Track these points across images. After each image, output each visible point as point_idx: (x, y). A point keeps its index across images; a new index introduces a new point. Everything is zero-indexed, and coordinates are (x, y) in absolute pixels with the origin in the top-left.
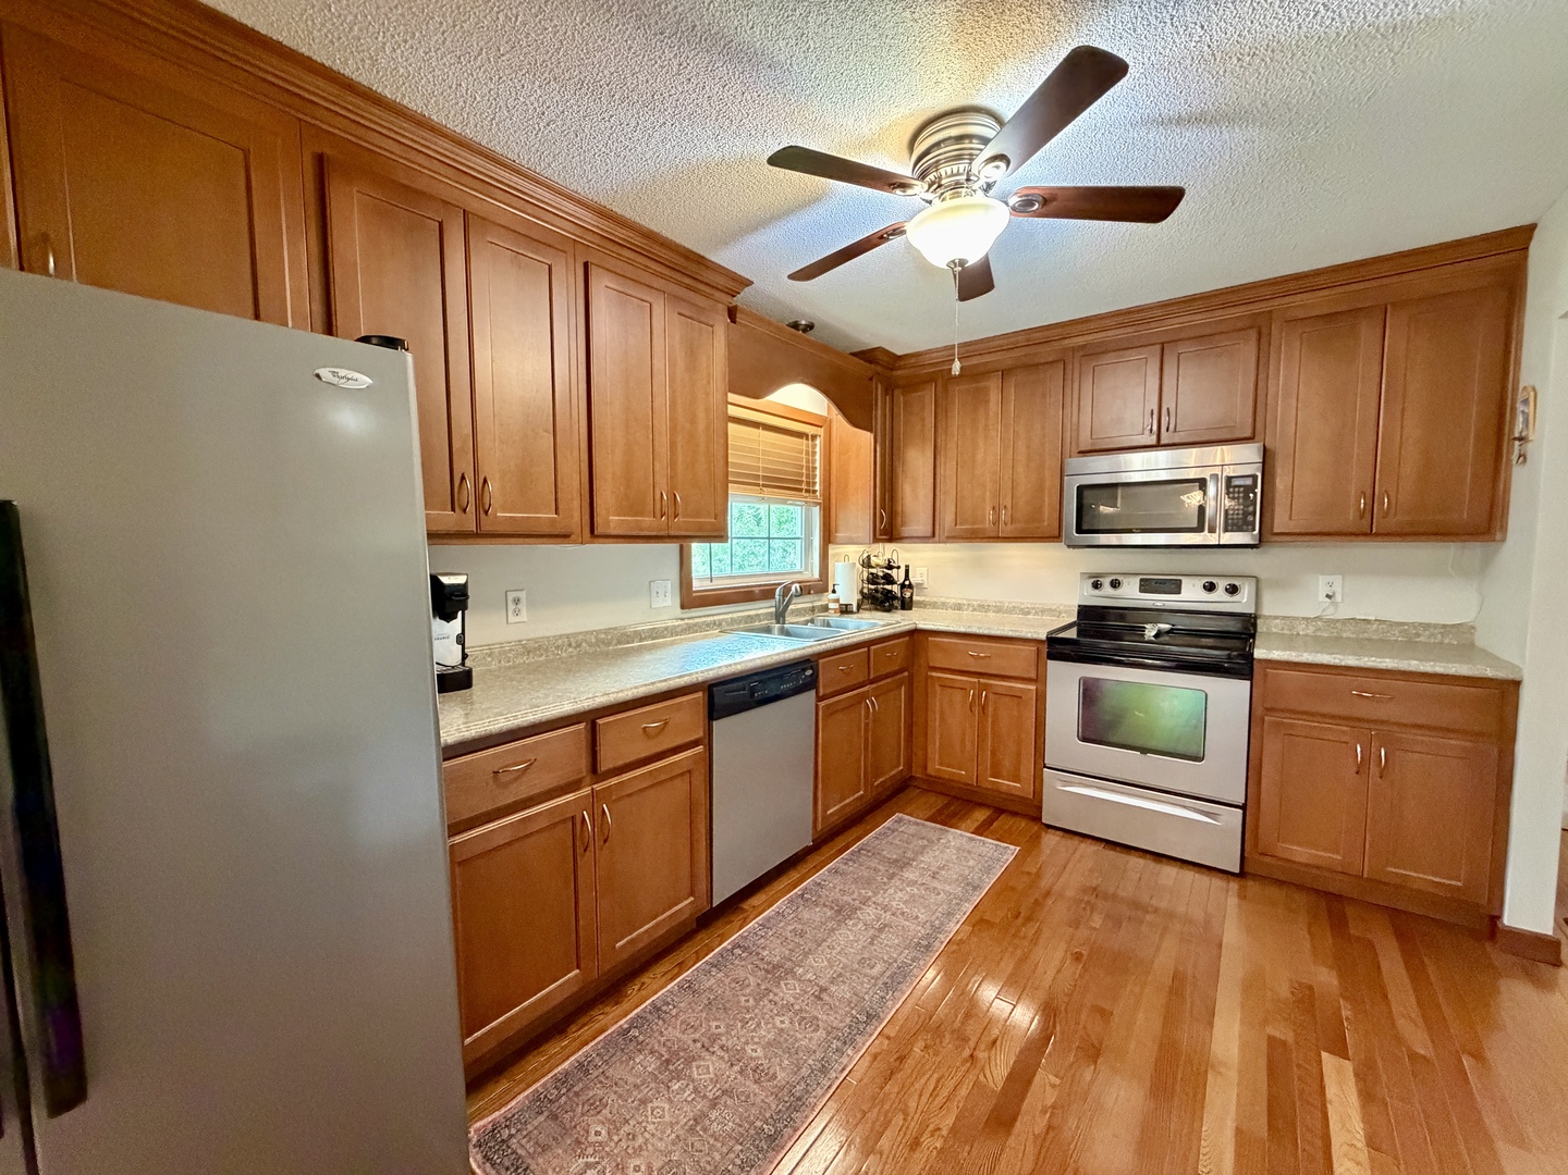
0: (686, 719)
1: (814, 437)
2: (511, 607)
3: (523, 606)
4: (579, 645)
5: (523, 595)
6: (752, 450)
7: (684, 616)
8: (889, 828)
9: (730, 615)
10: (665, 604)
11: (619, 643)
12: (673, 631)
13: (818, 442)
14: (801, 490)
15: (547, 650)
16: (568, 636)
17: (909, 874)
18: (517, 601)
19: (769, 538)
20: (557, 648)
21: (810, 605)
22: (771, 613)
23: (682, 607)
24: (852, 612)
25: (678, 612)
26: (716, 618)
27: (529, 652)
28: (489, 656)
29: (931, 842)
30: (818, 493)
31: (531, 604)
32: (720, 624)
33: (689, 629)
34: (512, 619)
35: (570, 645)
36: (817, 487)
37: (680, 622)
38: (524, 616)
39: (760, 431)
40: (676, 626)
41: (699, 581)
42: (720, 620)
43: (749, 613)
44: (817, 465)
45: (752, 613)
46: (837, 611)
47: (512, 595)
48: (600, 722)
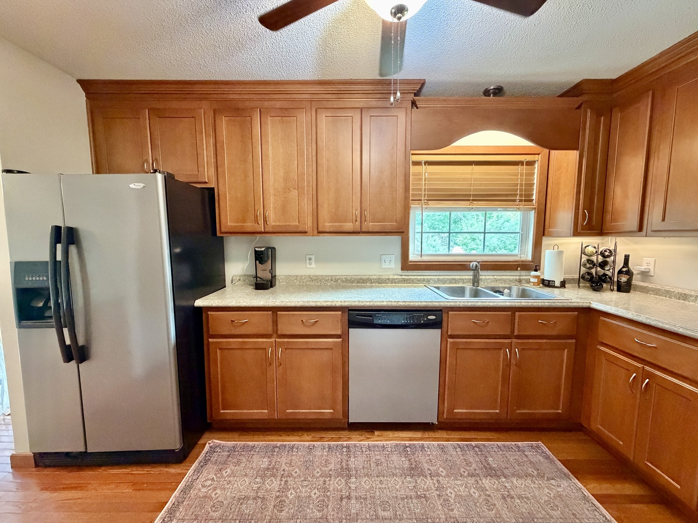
1: (531, 163)
2: (308, 261)
3: (313, 261)
4: (336, 281)
5: (313, 257)
6: (464, 179)
7: (403, 274)
8: (519, 447)
9: (438, 277)
10: (390, 267)
11: (358, 282)
12: (393, 281)
13: (536, 166)
14: (514, 201)
15: (321, 281)
16: (331, 276)
17: (486, 482)
18: (310, 259)
19: (485, 233)
20: (326, 280)
21: (517, 278)
22: (470, 279)
23: (402, 269)
24: (554, 287)
25: (400, 271)
26: (425, 277)
27: (312, 281)
28: (296, 280)
29: (541, 476)
30: (534, 202)
31: (316, 261)
32: (428, 281)
33: (404, 281)
34: (308, 266)
35: (332, 280)
36: (534, 197)
37: (400, 277)
38: (313, 265)
39: (474, 167)
40: (397, 279)
41: (413, 257)
42: (428, 279)
43: (454, 277)
44: (535, 182)
45: (456, 277)
46: (536, 284)
47: (308, 257)
48: (279, 313)
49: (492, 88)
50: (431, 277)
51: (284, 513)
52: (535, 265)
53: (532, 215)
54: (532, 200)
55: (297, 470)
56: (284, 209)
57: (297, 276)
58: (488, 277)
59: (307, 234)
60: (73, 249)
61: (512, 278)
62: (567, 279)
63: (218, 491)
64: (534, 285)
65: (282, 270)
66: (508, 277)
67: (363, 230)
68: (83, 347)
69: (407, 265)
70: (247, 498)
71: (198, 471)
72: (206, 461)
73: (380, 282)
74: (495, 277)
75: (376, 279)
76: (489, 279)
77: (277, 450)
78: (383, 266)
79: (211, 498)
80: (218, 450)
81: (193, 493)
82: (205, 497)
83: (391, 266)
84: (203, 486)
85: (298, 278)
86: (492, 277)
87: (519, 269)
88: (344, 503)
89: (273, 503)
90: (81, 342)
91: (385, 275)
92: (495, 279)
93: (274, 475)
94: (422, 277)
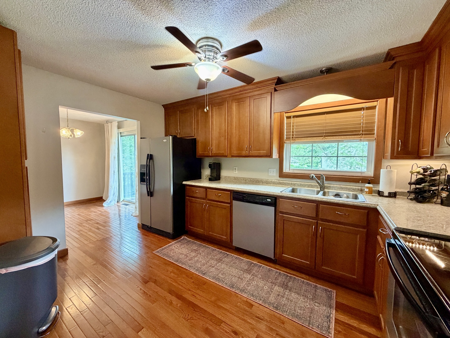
0: (226, 198)
1: (372, 108)
4: (246, 181)
5: (237, 168)
7: (280, 179)
9: (300, 183)
12: (274, 183)
13: (377, 109)
14: (358, 135)
15: (239, 180)
16: (244, 178)
18: (235, 169)
19: (337, 157)
20: (241, 180)
21: (360, 188)
23: (279, 177)
31: (238, 170)
32: (295, 185)
33: (280, 183)
34: (234, 172)
36: (375, 132)
38: (237, 172)
39: (326, 115)
40: (276, 182)
41: (286, 170)
42: (294, 183)
43: (311, 184)
44: (376, 121)
45: (312, 184)
46: (368, 193)
47: (234, 168)
48: (208, 190)
49: (324, 69)
50: (296, 182)
51: (190, 262)
52: (375, 180)
53: (374, 144)
54: (374, 134)
55: (203, 254)
56: (218, 146)
57: (229, 177)
58: (335, 186)
59: (227, 157)
60: (151, 161)
61: (354, 187)
62: (398, 192)
63: (177, 249)
64: (366, 193)
65: (224, 173)
66: (352, 187)
67: (250, 155)
68: (152, 192)
69: (282, 175)
70: (183, 254)
71: (176, 243)
72: (179, 241)
73: (267, 183)
74: (341, 186)
75: (265, 181)
76: (336, 187)
77: (202, 246)
78: (270, 175)
79: (174, 250)
80: (185, 240)
81: (171, 247)
82: (173, 249)
83: (274, 175)
84: (174, 247)
85: (230, 178)
86: (339, 186)
87: (360, 182)
88: (210, 267)
89: (189, 258)
90: (152, 190)
91: (270, 179)
92: (341, 187)
93: (195, 252)
94: (290, 182)
